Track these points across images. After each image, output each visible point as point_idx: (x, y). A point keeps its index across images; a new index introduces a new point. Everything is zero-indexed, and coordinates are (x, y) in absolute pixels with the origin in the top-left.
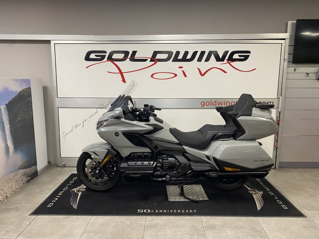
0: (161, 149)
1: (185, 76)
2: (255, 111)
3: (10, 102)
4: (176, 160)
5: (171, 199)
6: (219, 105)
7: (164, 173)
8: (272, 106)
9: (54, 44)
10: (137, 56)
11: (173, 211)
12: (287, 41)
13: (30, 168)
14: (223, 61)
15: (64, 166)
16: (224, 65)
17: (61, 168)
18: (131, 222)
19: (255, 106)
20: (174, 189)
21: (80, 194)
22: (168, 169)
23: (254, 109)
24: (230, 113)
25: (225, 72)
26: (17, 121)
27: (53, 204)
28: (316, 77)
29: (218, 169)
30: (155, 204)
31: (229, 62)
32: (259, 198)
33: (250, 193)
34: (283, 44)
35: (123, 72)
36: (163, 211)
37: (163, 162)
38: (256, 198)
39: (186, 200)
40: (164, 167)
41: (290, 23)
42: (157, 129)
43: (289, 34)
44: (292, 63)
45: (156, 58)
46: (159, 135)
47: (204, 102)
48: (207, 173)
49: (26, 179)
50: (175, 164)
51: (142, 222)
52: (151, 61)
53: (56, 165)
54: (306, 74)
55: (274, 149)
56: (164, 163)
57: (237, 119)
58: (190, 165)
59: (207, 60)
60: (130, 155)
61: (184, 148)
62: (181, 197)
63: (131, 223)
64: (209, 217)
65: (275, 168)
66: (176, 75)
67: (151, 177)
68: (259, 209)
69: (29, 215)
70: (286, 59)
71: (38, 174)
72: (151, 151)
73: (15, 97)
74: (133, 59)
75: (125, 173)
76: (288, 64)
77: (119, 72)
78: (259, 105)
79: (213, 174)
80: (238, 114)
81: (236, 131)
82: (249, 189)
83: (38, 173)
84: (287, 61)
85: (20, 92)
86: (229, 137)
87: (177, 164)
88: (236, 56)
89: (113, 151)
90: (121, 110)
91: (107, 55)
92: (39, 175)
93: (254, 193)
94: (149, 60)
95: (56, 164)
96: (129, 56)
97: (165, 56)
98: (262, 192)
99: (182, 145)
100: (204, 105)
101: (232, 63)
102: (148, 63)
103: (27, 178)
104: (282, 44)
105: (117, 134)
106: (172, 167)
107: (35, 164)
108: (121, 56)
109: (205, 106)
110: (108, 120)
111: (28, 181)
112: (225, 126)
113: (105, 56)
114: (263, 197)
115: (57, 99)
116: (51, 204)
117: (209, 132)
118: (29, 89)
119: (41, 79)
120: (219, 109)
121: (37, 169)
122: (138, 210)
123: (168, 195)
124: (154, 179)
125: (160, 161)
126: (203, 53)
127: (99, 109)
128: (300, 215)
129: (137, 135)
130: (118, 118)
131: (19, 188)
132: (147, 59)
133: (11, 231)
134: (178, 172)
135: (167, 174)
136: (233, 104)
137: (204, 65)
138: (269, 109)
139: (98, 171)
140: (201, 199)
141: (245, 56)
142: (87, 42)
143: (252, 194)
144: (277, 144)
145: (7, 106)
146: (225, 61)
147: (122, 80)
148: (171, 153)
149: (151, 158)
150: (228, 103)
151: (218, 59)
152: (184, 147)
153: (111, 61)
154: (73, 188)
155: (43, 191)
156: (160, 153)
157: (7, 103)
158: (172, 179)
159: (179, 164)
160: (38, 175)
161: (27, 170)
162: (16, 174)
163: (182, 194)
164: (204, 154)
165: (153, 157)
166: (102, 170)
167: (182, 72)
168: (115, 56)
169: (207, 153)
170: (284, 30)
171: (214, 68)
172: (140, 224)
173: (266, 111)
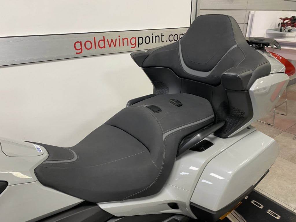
6: (110, 46)
29: (196, 218)
47: (81, 42)
100: (81, 49)
109: (85, 51)
117: (165, 137)
136: (133, 41)
150: (126, 41)
152: (104, 206)
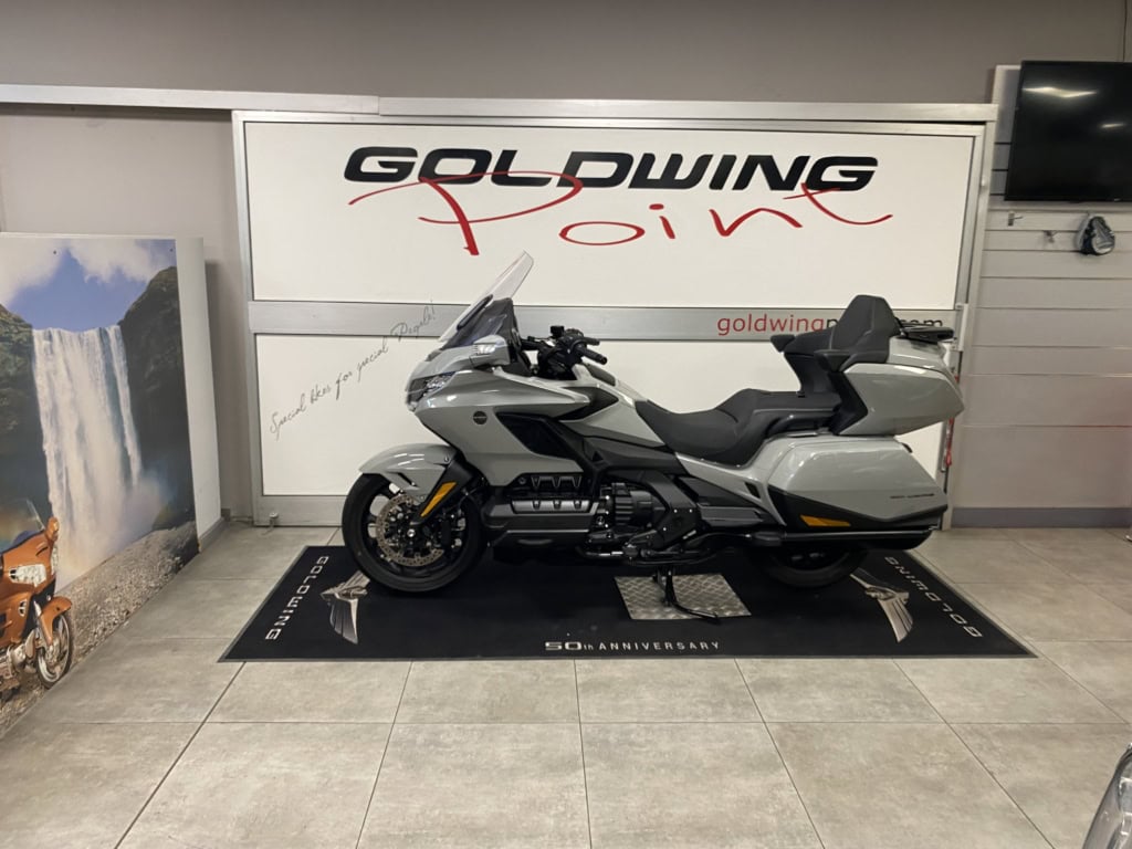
0: (610, 464)
1: (671, 234)
2: (897, 348)
3: (129, 314)
4: (655, 499)
5: (640, 614)
6: (774, 329)
7: (616, 536)
8: (947, 334)
9: (245, 122)
10: (516, 169)
11: (651, 646)
12: (992, 127)
13: (180, 529)
14: (792, 188)
15: (275, 524)
16: (794, 201)
17: (265, 530)
18: (535, 674)
19: (897, 334)
20: (641, 587)
21: (354, 603)
22: (630, 523)
23: (894, 341)
24: (825, 353)
25: (797, 225)
26: (147, 375)
27: (279, 630)
28: (1075, 245)
29: (782, 522)
30: (594, 628)
31: (811, 191)
32: (898, 608)
33: (870, 596)
34: (977, 139)
35: (469, 219)
36: (621, 646)
37: (614, 504)
38: (890, 610)
39: (685, 617)
40: (618, 519)
41: (1001, 70)
42: (601, 401)
43: (997, 106)
44: (1002, 198)
45: (578, 176)
46: (606, 421)
47: (728, 320)
48: (748, 536)
49: (170, 560)
50: (650, 508)
51: (564, 676)
52: (562, 183)
53: (246, 523)
54: (1041, 234)
55: (939, 468)
56: (618, 507)
57: (847, 371)
58: (697, 510)
59: (742, 183)
60: (515, 482)
61: (678, 460)
62: (668, 610)
63: (535, 678)
64: (760, 660)
65: (941, 528)
66: (640, 232)
67: (578, 549)
68: (900, 635)
69: (219, 661)
70: (985, 187)
71: (200, 548)
72: (579, 470)
73: (141, 297)
74: (502, 178)
75: (504, 536)
76: (991, 202)
77: (457, 220)
78: (908, 329)
79: (769, 538)
80: (848, 357)
81: (836, 409)
82: (868, 586)
83: (198, 545)
84: (988, 192)
85: (151, 282)
86: (815, 429)
87: (657, 509)
88: (831, 175)
89: (459, 469)
90: (502, 343)
91: (419, 162)
92: (204, 549)
93: (882, 595)
94: (556, 179)
95: (247, 519)
96: (491, 168)
97: (607, 170)
98: (906, 595)
99: (672, 452)
100: (728, 329)
101: (820, 197)
102: (553, 191)
103: (173, 559)
104: (974, 137)
105: (480, 417)
106: (642, 518)
107: (190, 515)
108: (465, 166)
109: (732, 333)
110: (451, 374)
111: (177, 569)
112: (801, 395)
113: (412, 164)
114: (909, 606)
115: (251, 306)
116: (275, 633)
117: (756, 411)
118: (172, 271)
119: (202, 240)
120: (781, 343)
121: (196, 530)
122: (547, 644)
123: (627, 603)
124: (589, 553)
125: (605, 500)
126: (728, 162)
127: (389, 340)
128: (1016, 650)
129: (543, 420)
130: (484, 366)
131: (156, 588)
132: (550, 179)
133: (180, 703)
134: (660, 532)
135: (627, 539)
136: (817, 326)
137: (730, 202)
138: (935, 343)
139: (412, 531)
140: (728, 614)
141: (859, 174)
142: (353, 118)
143: (876, 599)
144: (949, 453)
145: (122, 328)
146: (798, 189)
147: (466, 245)
148: (638, 476)
149: (579, 492)
150: (803, 324)
151: (775, 182)
152: (680, 457)
153: (431, 184)
154: (328, 588)
155: (235, 595)
156: (607, 477)
157: (122, 317)
158: (642, 553)
159: (663, 508)
160: (198, 552)
161: (173, 533)
162: (147, 542)
163: (669, 599)
164: (740, 479)
165: (584, 487)
166: (426, 530)
167: (660, 221)
168: (445, 167)
169: (749, 474)
170: (982, 92)
171: (762, 212)
172: (558, 680)
173: (930, 348)
